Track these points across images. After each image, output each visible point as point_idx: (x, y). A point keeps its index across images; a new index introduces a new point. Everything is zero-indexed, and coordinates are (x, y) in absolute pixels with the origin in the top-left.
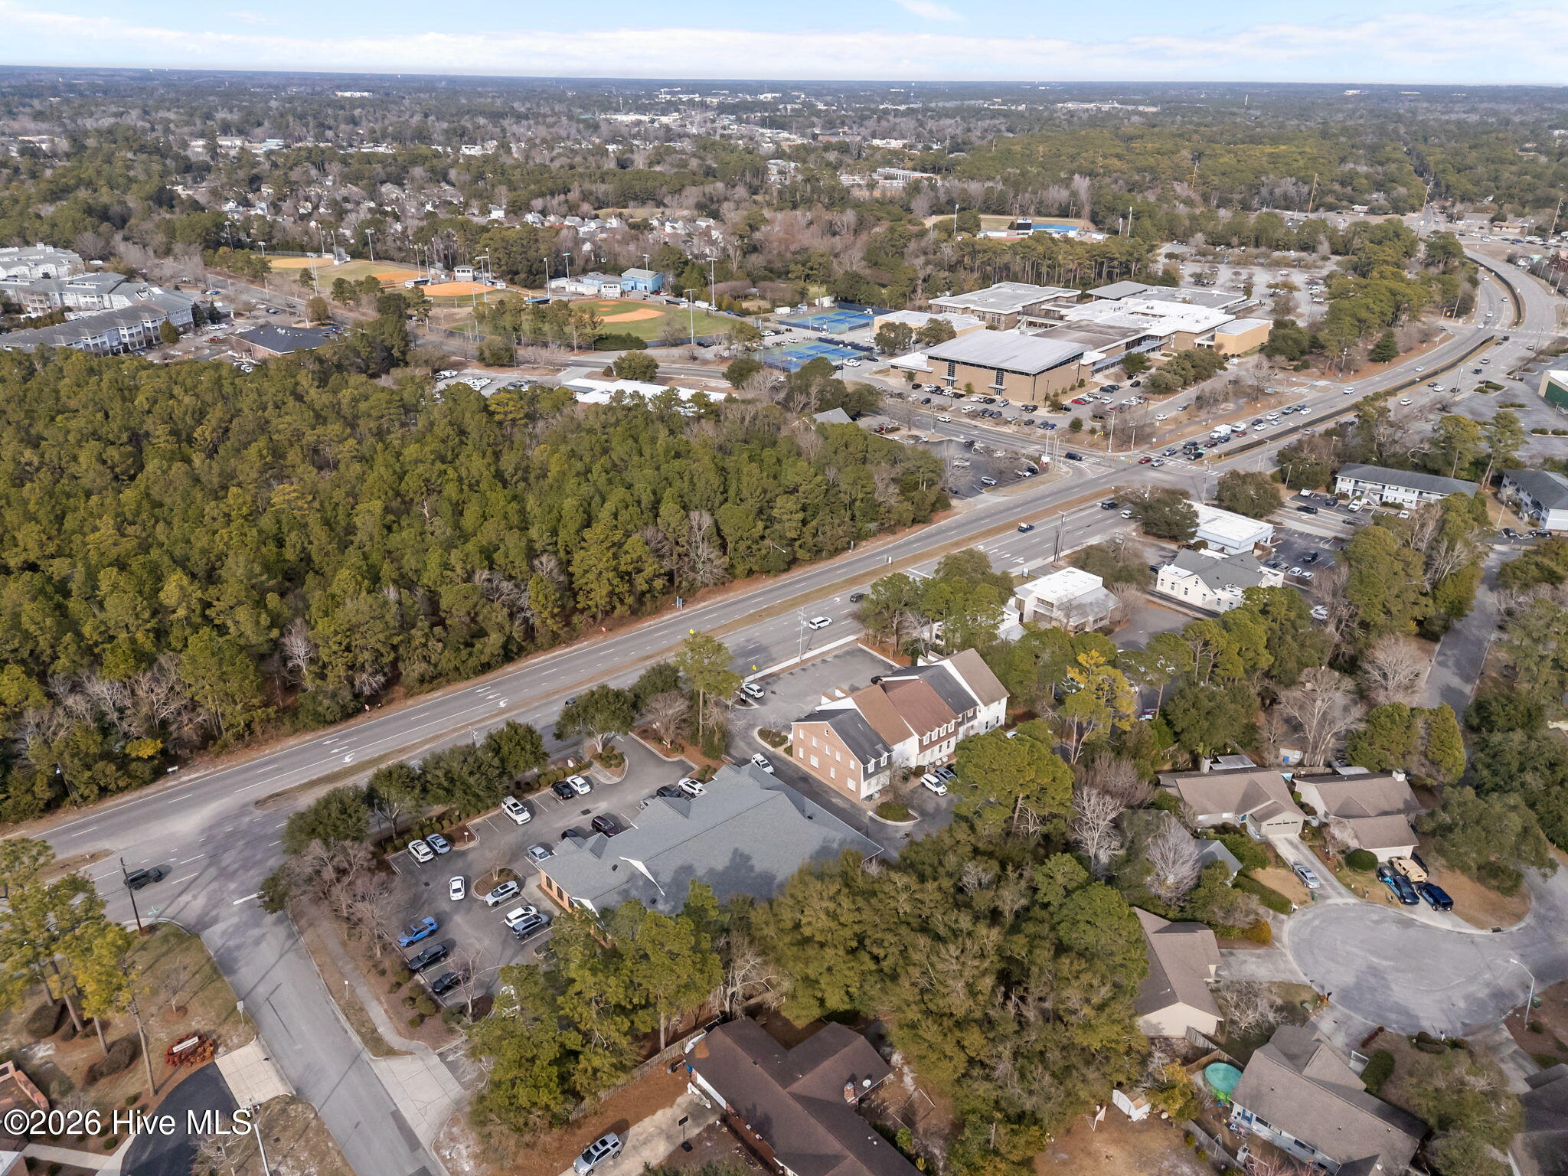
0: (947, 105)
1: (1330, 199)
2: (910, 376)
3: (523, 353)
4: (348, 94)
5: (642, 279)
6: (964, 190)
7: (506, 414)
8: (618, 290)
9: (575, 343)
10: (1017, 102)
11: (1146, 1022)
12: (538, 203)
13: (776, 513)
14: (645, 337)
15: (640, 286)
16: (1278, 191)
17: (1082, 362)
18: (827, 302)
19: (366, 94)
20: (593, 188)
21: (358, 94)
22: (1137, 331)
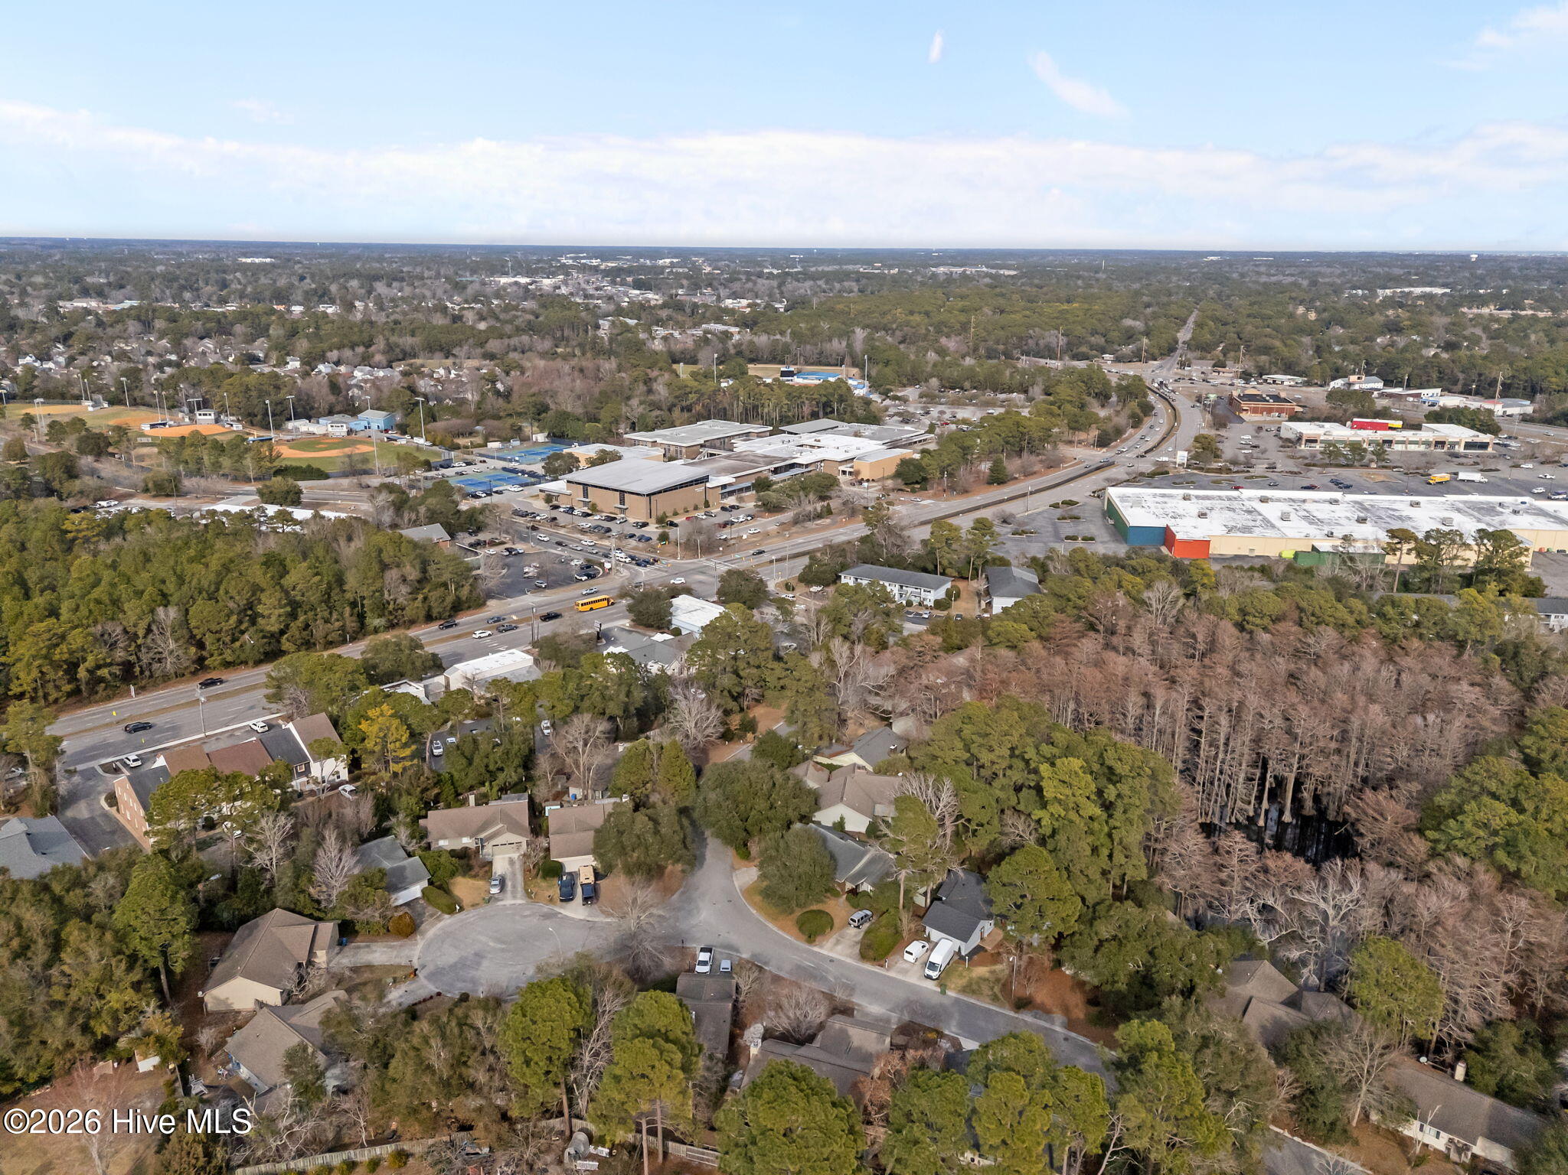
0: (827, 269)
1: (1084, 349)
2: (549, 498)
3: (188, 483)
4: (249, 260)
5: (374, 419)
6: (751, 342)
7: (78, 531)
8: (345, 429)
9: (251, 474)
10: (891, 267)
11: (215, 998)
12: (334, 355)
13: (260, 609)
14: (328, 470)
15: (374, 426)
16: (1042, 342)
17: (708, 485)
18: (541, 437)
19: (268, 260)
20: (401, 341)
21: (257, 261)
22: (785, 460)
